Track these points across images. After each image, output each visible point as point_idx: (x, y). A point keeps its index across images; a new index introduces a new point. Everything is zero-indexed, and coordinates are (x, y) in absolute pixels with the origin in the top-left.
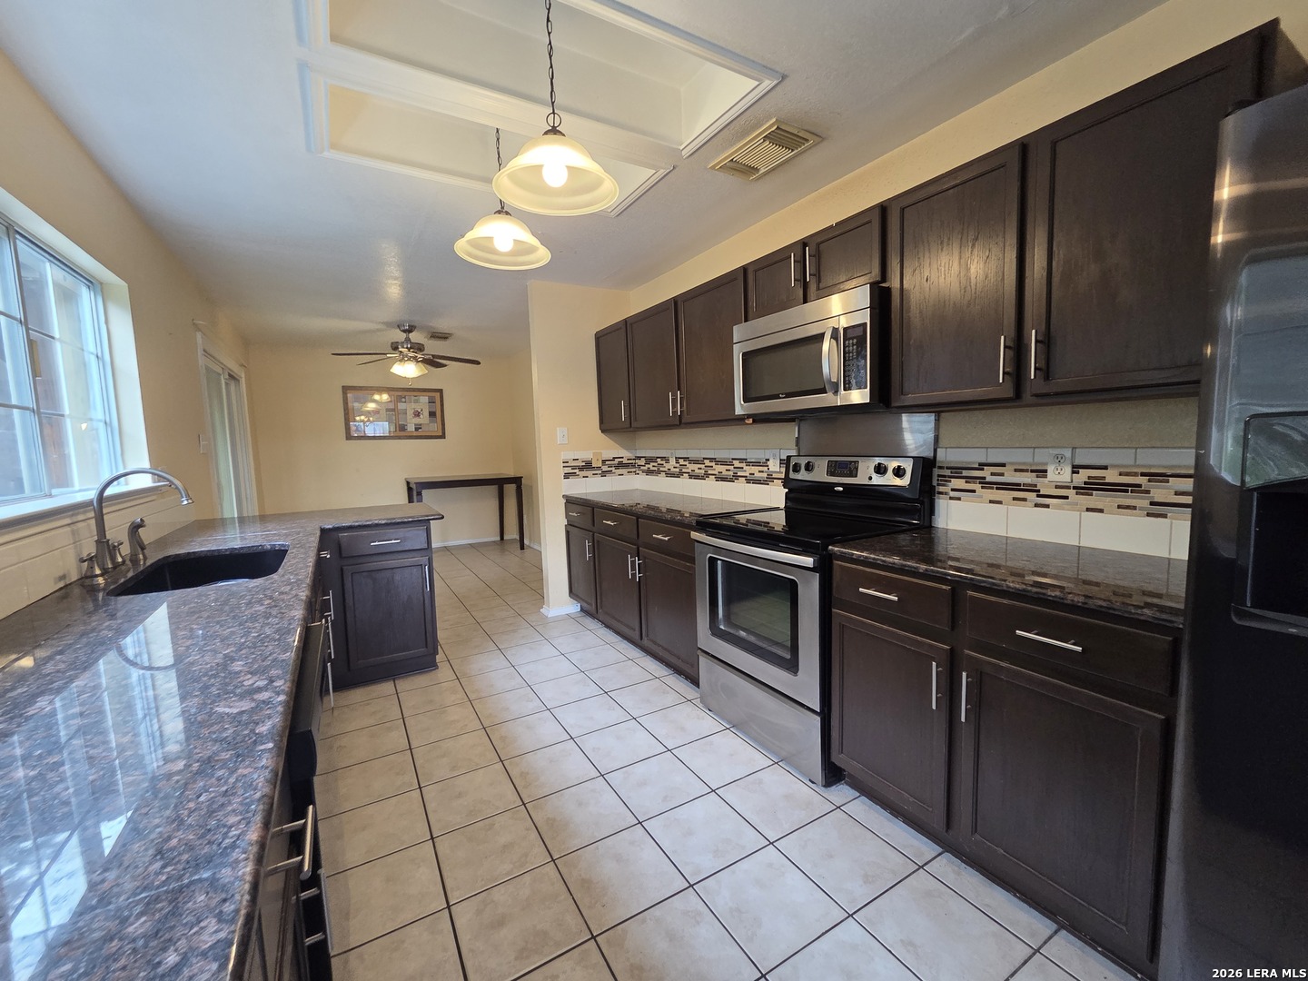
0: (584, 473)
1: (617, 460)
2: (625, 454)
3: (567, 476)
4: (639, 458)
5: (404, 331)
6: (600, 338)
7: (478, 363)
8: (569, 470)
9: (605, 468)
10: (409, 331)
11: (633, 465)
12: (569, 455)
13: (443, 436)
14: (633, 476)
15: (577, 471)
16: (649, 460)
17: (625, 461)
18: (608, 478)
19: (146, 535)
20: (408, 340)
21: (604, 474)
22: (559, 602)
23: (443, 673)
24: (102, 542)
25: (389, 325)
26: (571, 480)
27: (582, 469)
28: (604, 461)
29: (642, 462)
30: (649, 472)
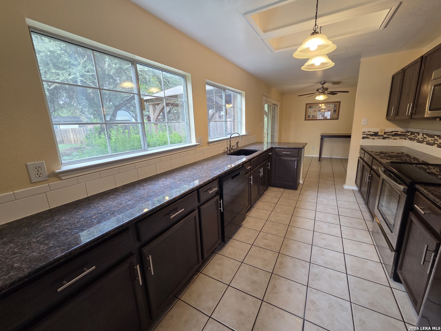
0: (373, 137)
1: (394, 133)
2: (400, 130)
3: (363, 138)
4: (408, 132)
5: (322, 84)
6: (393, 78)
7: (348, 92)
8: (366, 136)
9: (385, 136)
10: (324, 84)
11: (404, 135)
12: (366, 130)
13: (338, 119)
14: (403, 141)
15: (369, 136)
16: (412, 133)
17: (399, 133)
18: (386, 140)
19: (239, 144)
20: (323, 87)
21: (384, 138)
22: (351, 185)
23: (298, 192)
24: (230, 145)
25: (317, 83)
26: (365, 140)
27: (371, 135)
28: (385, 133)
29: (409, 134)
30: (411, 139)
